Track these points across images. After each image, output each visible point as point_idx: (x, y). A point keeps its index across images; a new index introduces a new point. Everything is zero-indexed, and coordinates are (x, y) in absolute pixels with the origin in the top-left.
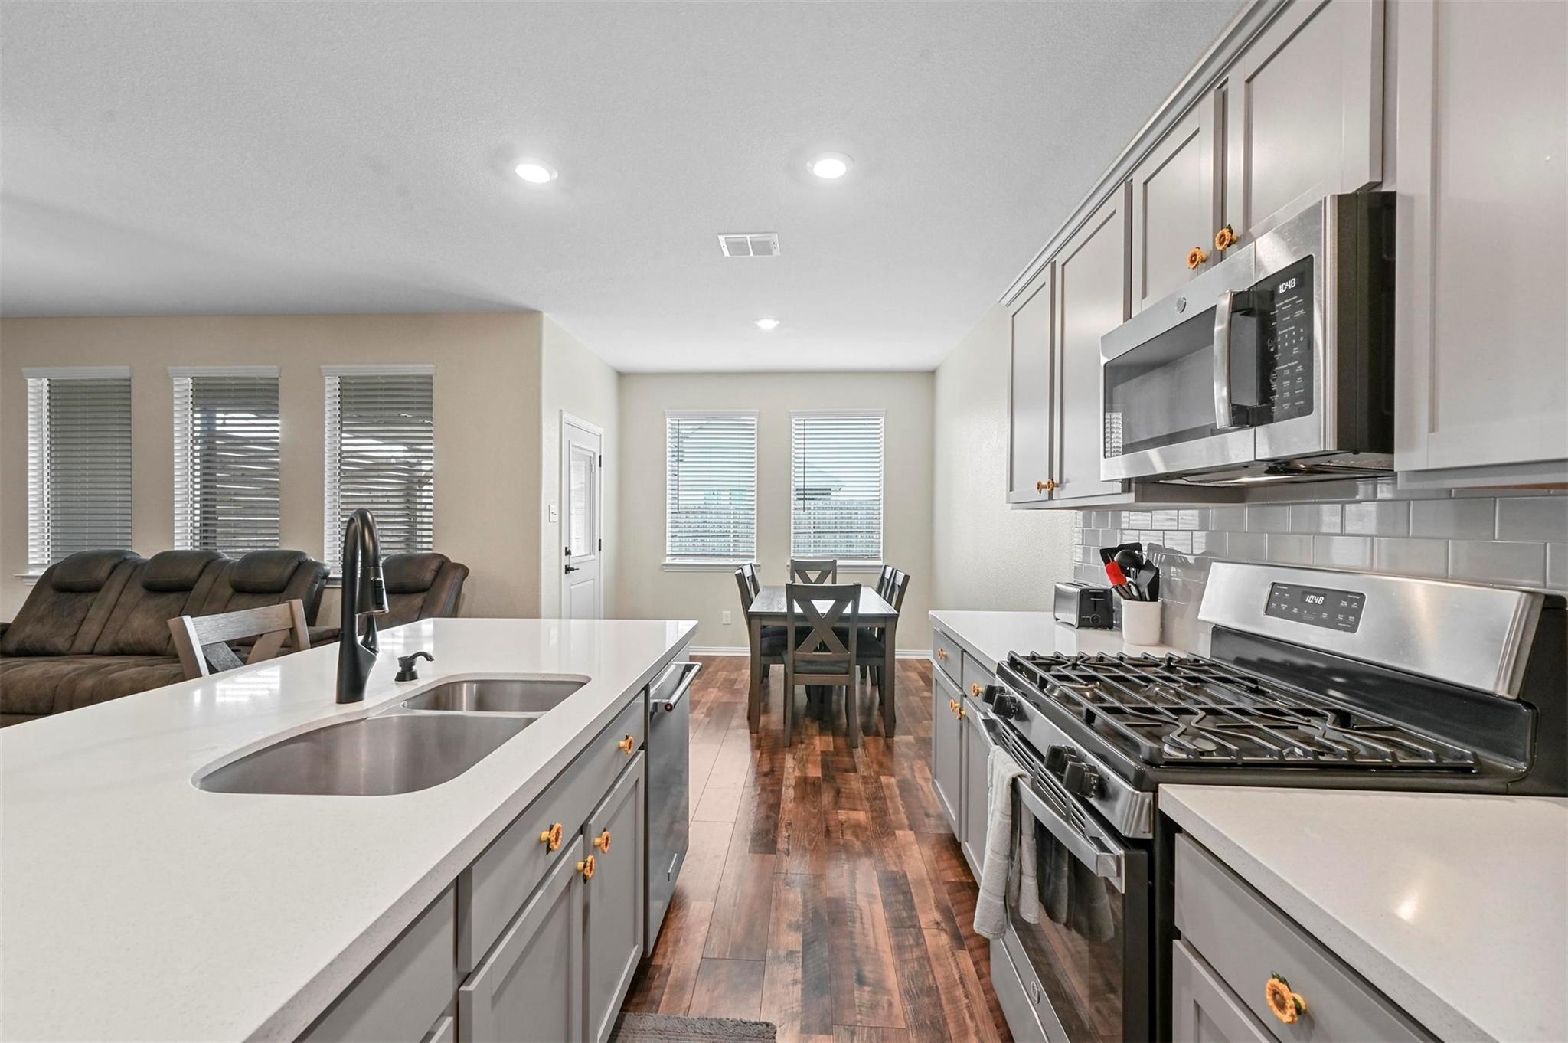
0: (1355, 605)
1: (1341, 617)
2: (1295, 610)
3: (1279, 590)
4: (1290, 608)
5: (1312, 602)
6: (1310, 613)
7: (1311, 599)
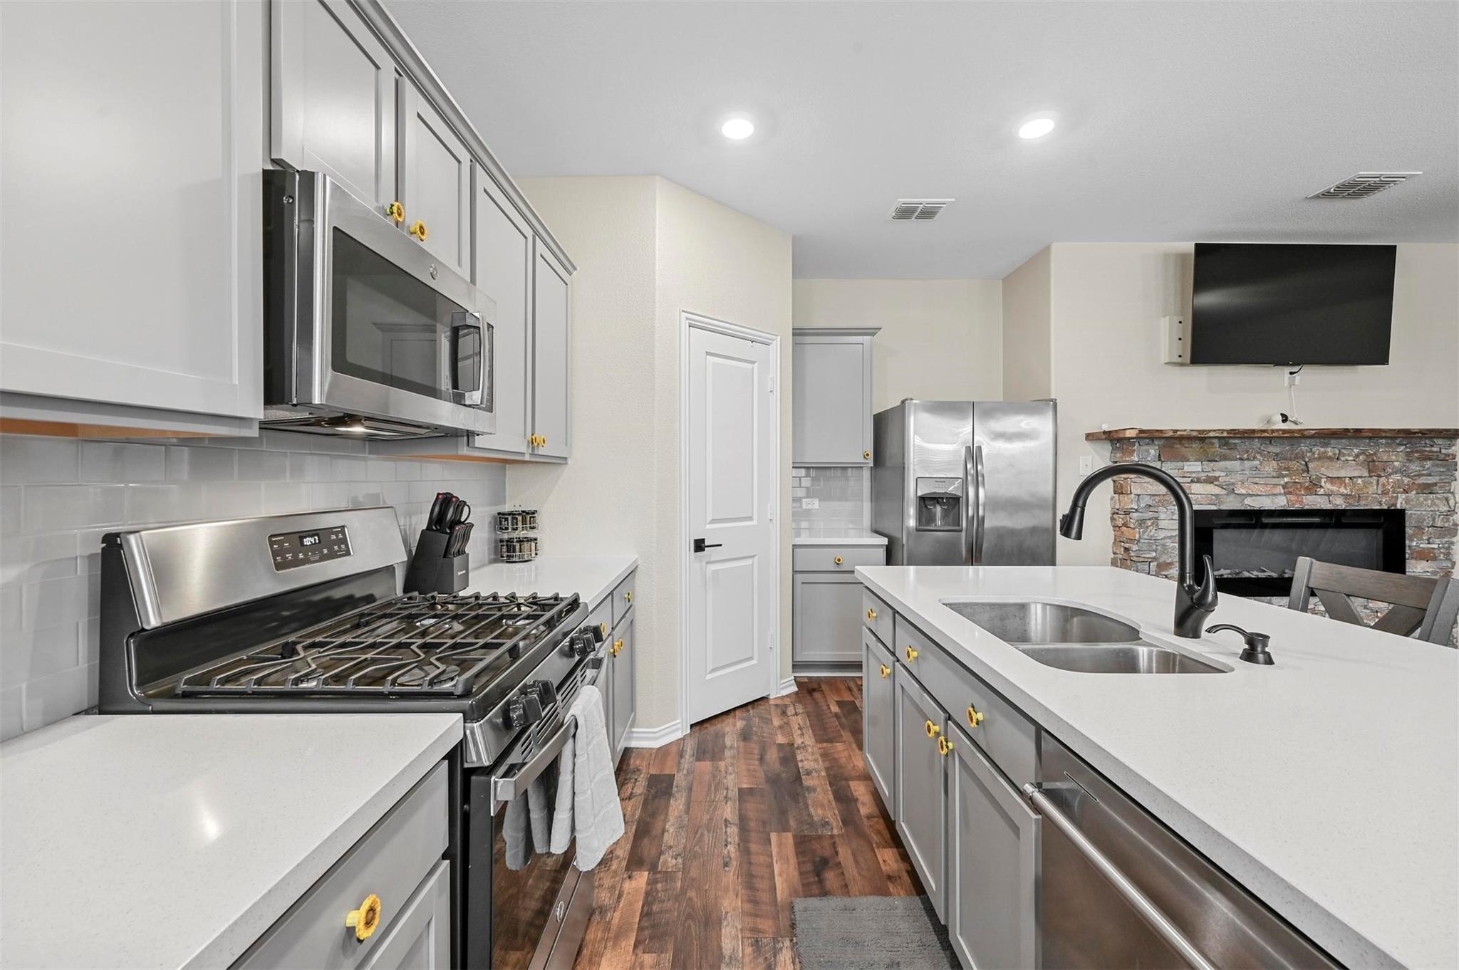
0: (340, 536)
1: (336, 548)
2: (301, 556)
3: (275, 542)
4: (295, 556)
5: (310, 543)
6: (314, 553)
7: (308, 541)
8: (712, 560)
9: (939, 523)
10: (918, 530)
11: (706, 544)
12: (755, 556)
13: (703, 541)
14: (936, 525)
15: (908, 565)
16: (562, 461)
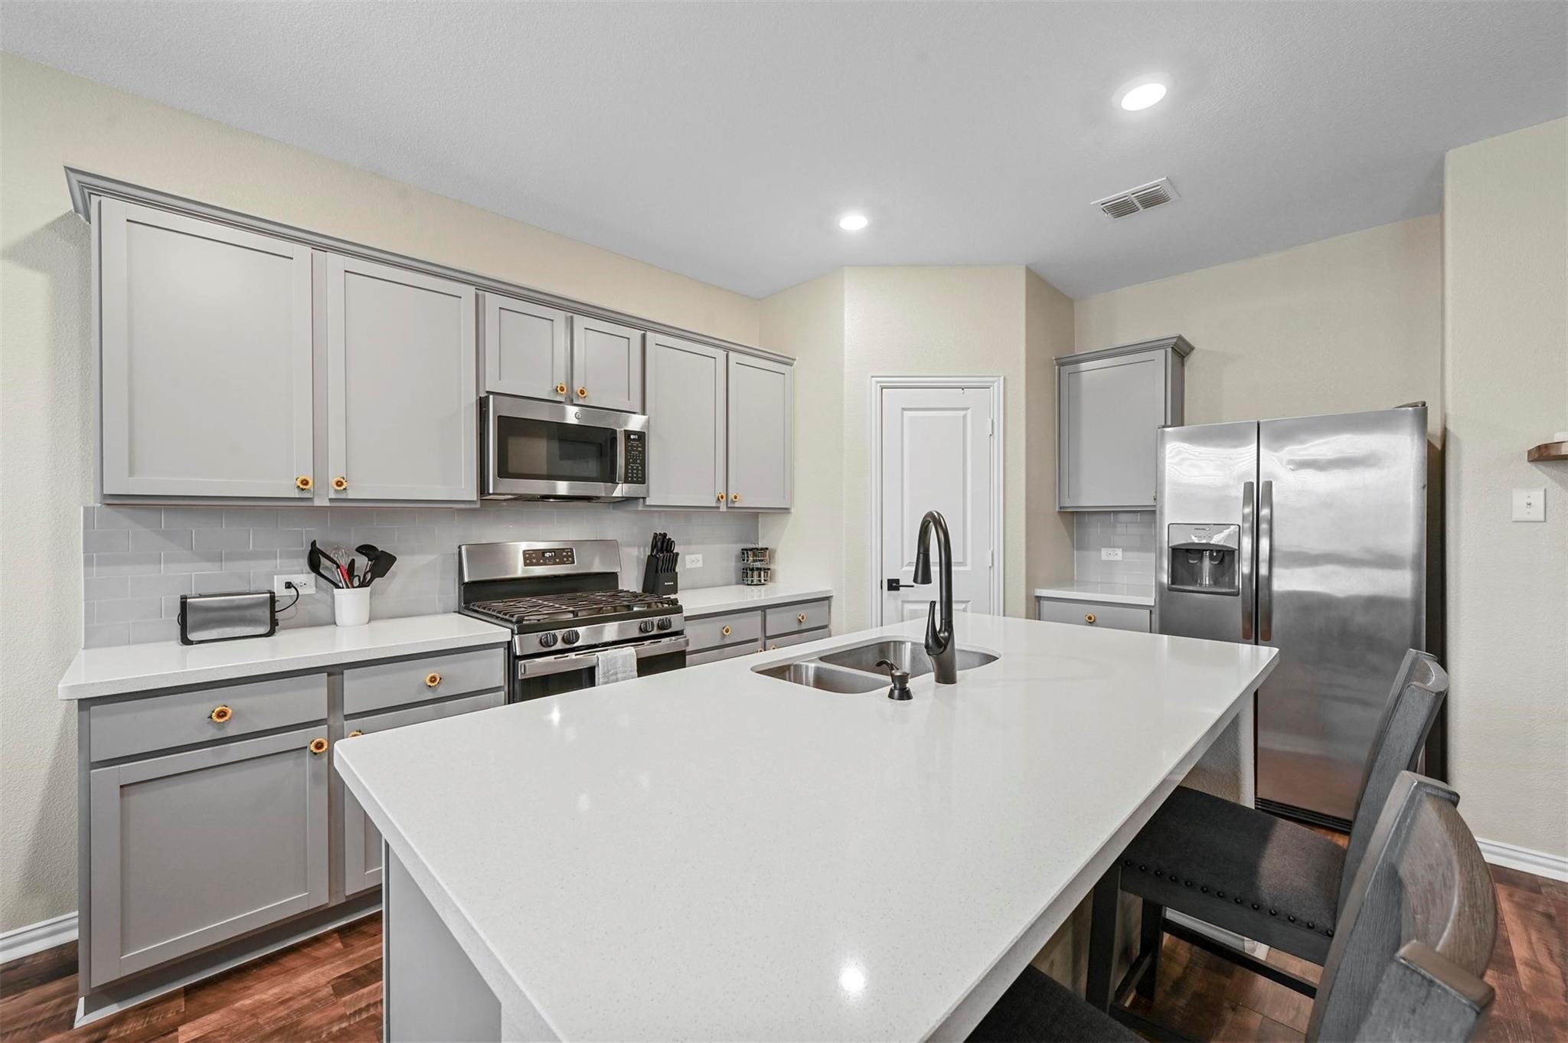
0: (569, 554)
1: (565, 559)
2: (541, 561)
3: (528, 554)
4: (538, 561)
5: (549, 556)
6: (549, 561)
7: (547, 555)
8: (910, 599)
9: (1207, 581)
10: (1170, 589)
11: (901, 584)
12: (968, 602)
13: (897, 581)
14: (1201, 584)
15: (1161, 633)
16: (786, 510)
